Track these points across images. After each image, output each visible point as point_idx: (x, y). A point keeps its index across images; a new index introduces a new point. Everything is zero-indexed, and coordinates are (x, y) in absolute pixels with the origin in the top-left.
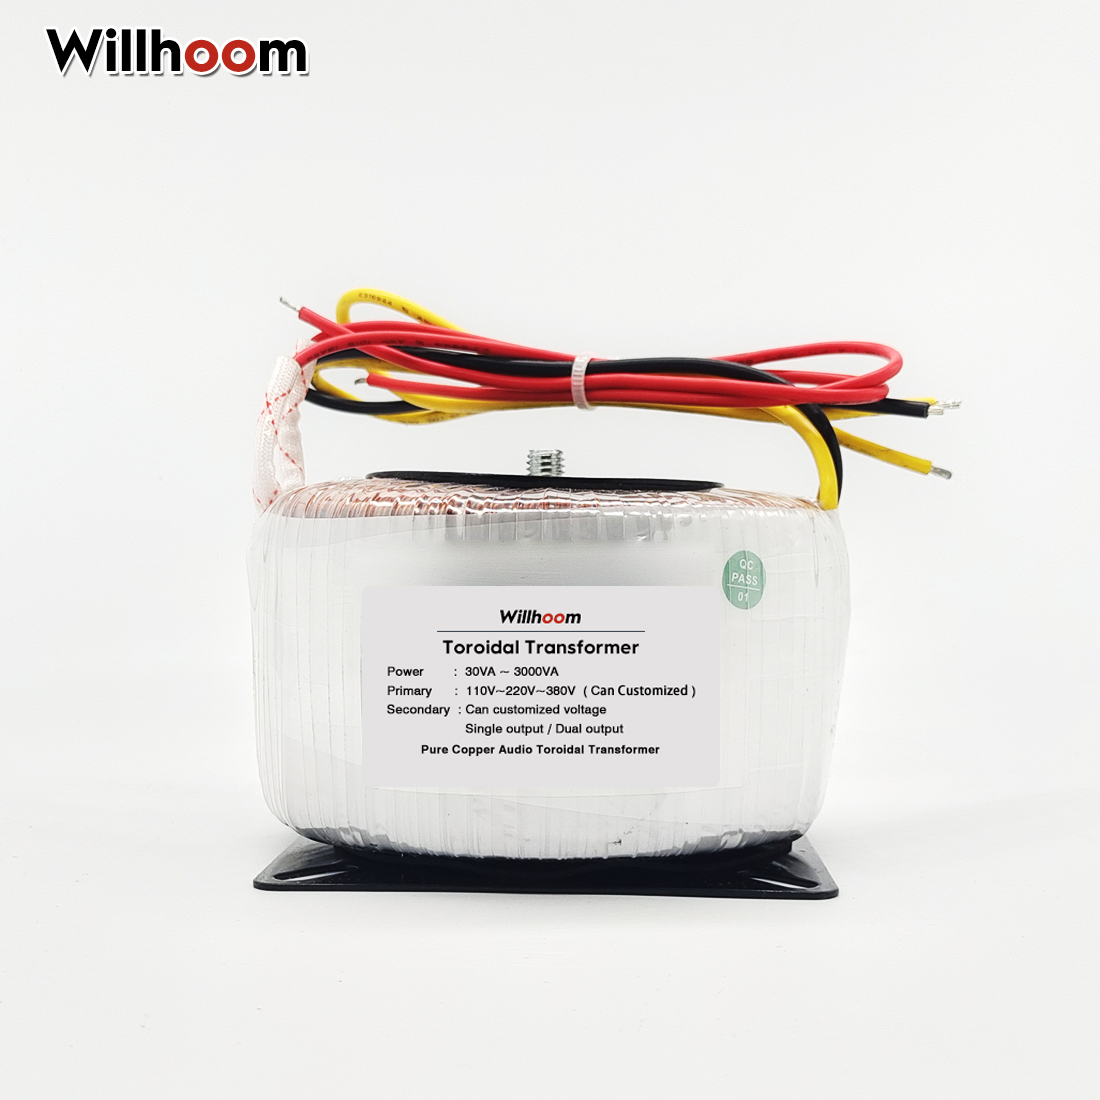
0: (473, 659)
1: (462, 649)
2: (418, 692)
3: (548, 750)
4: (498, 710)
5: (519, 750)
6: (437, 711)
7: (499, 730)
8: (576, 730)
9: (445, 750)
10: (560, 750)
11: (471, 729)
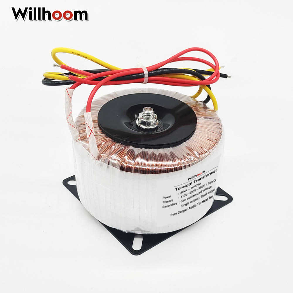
0: (182, 190)
1: (180, 189)
2: (170, 201)
3: (200, 203)
4: (188, 199)
5: (193, 207)
6: (174, 204)
7: (188, 203)
8: (206, 195)
9: (176, 214)
10: (203, 202)
11: (182, 206)
